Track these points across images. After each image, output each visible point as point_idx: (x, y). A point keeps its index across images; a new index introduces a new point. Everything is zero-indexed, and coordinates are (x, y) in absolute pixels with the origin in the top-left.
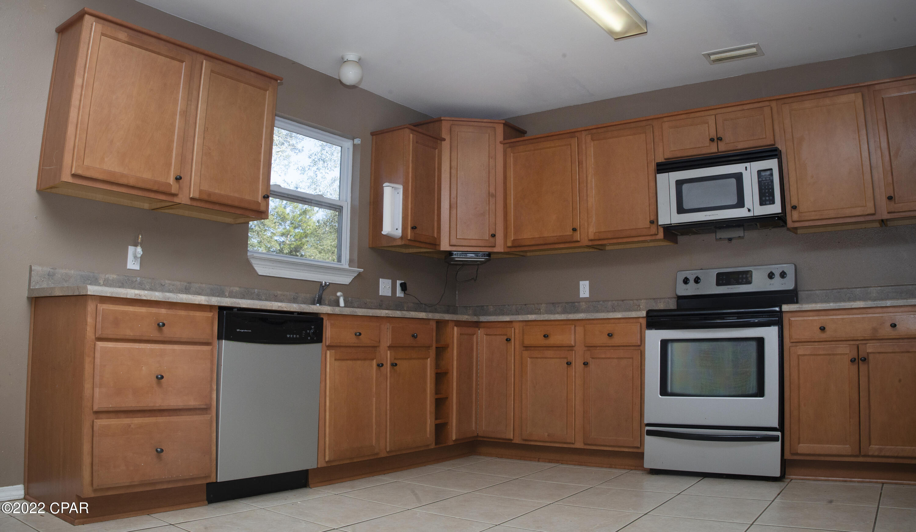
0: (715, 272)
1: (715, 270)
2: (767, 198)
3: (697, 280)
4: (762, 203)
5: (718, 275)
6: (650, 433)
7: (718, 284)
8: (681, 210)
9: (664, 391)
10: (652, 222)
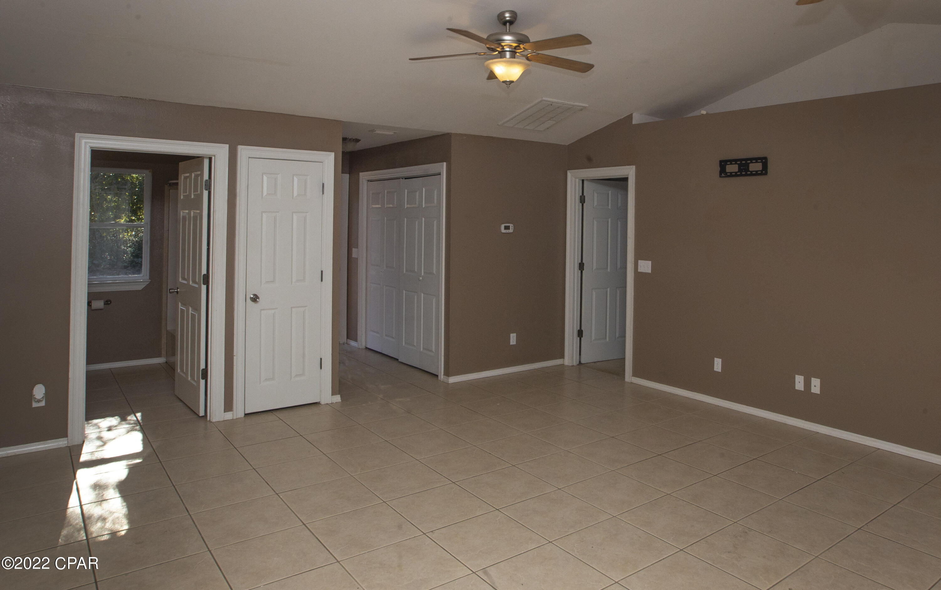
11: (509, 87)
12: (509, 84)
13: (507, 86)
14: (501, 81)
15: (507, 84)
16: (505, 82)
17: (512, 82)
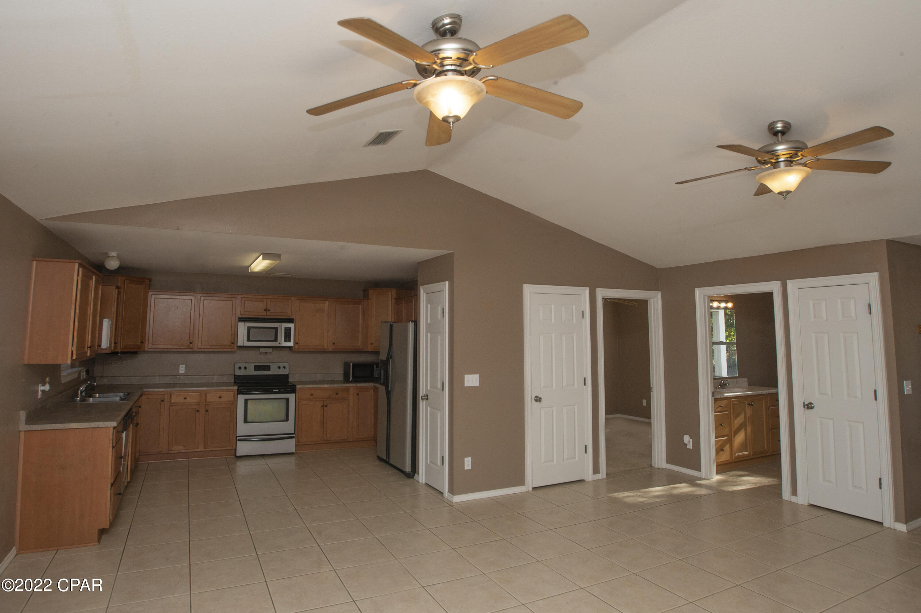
0: (253, 365)
1: (253, 364)
2: (287, 339)
3: (245, 368)
4: (285, 341)
5: (255, 366)
6: (239, 440)
7: (255, 370)
8: (249, 340)
9: (246, 421)
10: (233, 343)
11: (786, 197)
12: (786, 195)
13: (784, 198)
14: (777, 192)
15: (784, 195)
16: (780, 193)
17: (788, 192)
